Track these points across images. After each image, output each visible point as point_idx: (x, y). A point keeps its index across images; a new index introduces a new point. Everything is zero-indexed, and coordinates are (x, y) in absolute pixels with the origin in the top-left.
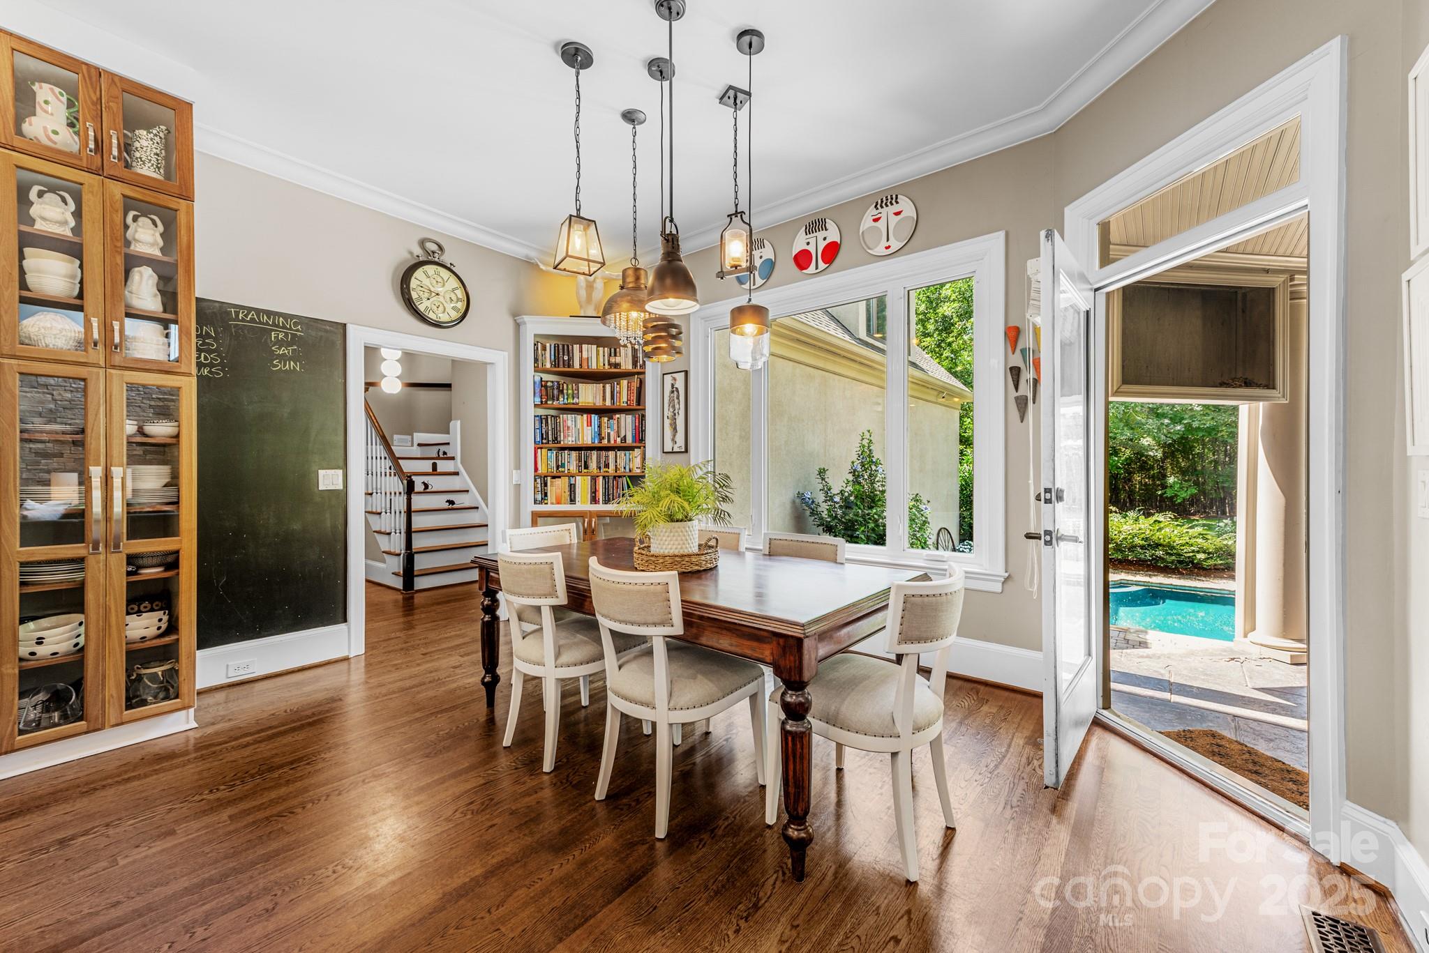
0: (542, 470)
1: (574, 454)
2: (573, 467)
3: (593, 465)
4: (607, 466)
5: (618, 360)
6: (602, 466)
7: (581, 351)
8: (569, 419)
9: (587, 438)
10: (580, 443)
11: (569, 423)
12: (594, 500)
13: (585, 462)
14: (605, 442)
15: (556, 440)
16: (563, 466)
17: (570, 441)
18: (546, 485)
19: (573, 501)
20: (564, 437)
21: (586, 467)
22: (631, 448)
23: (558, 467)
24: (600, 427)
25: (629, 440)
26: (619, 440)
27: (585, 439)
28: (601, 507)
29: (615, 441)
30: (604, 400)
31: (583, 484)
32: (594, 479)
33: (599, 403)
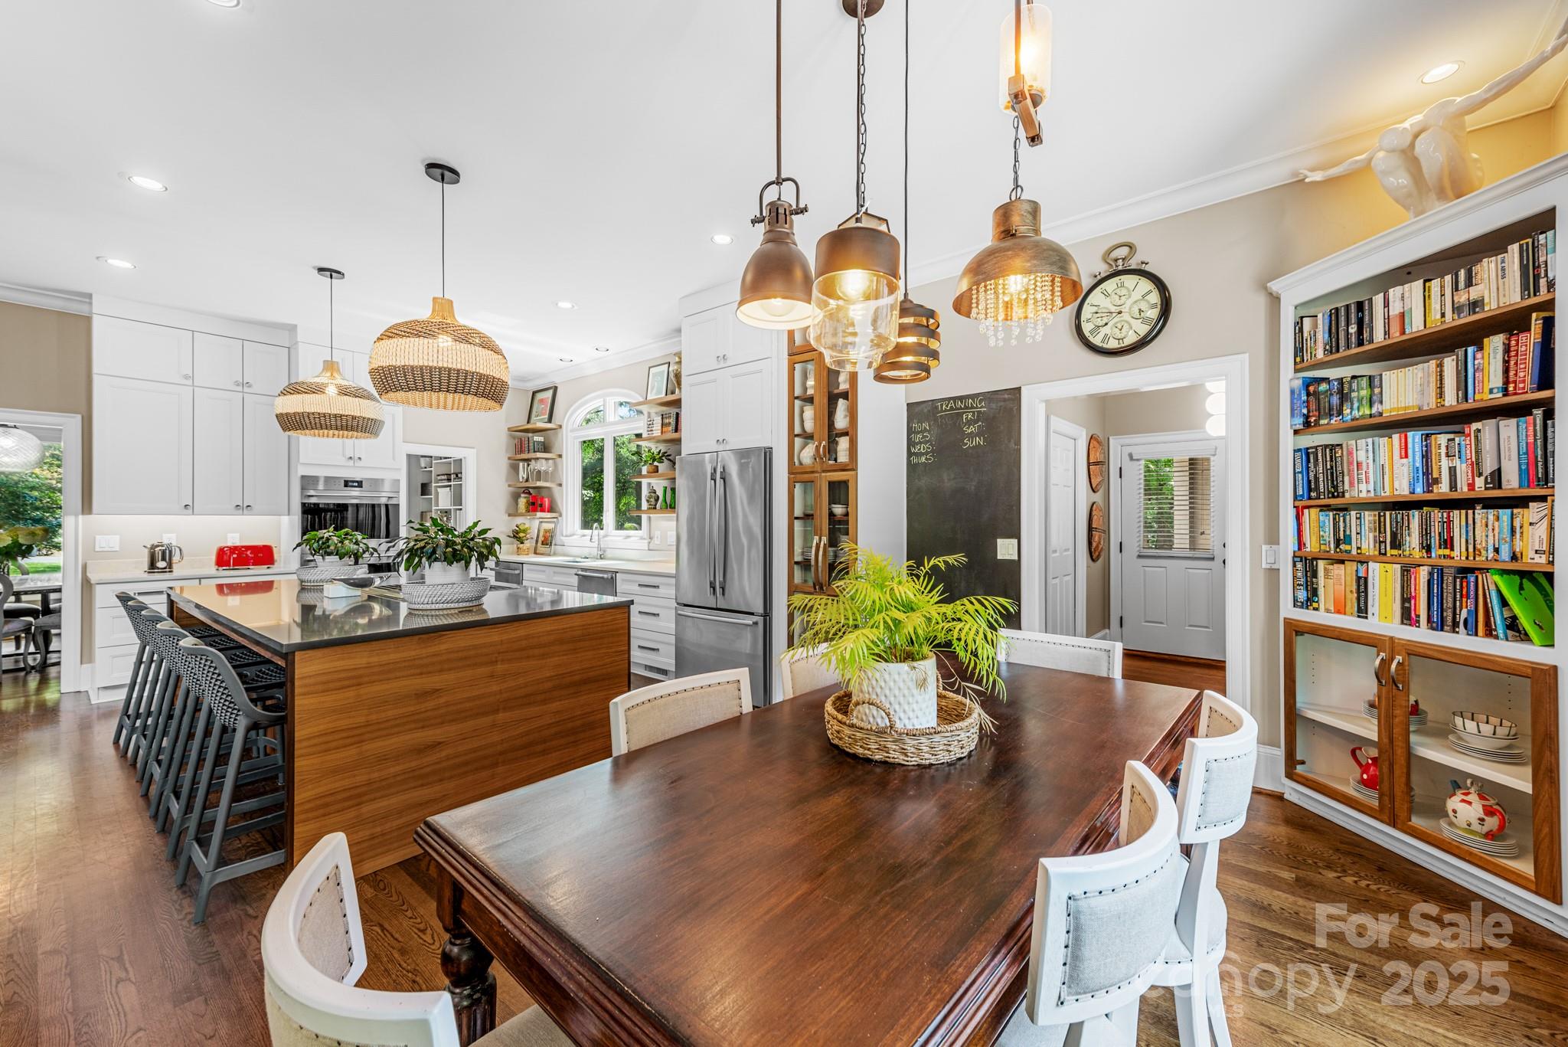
0: (1311, 546)
1: (1369, 517)
2: (1368, 544)
3: (1413, 541)
4: (1448, 543)
5: (1474, 293)
6: (1435, 541)
7: (1386, 304)
8: (1361, 449)
9: (1402, 484)
10: (1386, 494)
11: (1361, 456)
12: (1408, 617)
13: (1394, 535)
14: (1443, 489)
15: (1336, 492)
16: (1348, 540)
17: (1363, 491)
18: (1315, 575)
19: (1362, 611)
20: (1351, 484)
21: (1396, 544)
22: (1522, 502)
23: (1338, 542)
24: (1426, 456)
25: (1512, 482)
26: (1480, 482)
27: (1396, 485)
28: (1422, 635)
29: (1471, 486)
30: (1441, 394)
31: (1384, 579)
32: (1407, 571)
33: (1429, 405)
